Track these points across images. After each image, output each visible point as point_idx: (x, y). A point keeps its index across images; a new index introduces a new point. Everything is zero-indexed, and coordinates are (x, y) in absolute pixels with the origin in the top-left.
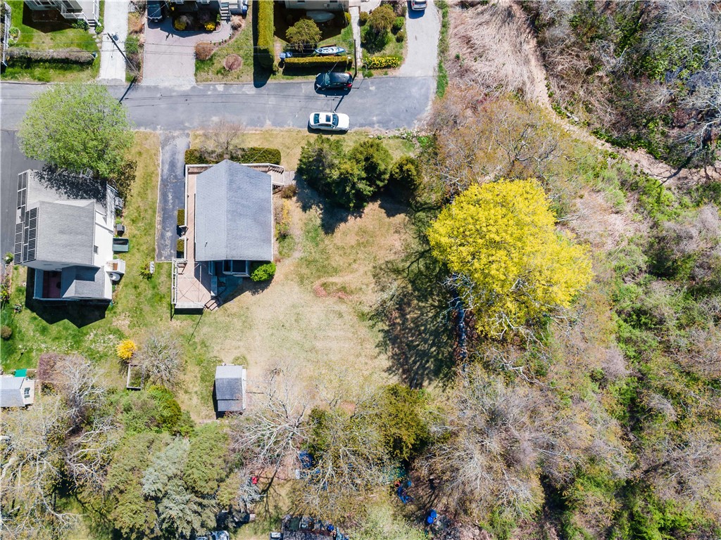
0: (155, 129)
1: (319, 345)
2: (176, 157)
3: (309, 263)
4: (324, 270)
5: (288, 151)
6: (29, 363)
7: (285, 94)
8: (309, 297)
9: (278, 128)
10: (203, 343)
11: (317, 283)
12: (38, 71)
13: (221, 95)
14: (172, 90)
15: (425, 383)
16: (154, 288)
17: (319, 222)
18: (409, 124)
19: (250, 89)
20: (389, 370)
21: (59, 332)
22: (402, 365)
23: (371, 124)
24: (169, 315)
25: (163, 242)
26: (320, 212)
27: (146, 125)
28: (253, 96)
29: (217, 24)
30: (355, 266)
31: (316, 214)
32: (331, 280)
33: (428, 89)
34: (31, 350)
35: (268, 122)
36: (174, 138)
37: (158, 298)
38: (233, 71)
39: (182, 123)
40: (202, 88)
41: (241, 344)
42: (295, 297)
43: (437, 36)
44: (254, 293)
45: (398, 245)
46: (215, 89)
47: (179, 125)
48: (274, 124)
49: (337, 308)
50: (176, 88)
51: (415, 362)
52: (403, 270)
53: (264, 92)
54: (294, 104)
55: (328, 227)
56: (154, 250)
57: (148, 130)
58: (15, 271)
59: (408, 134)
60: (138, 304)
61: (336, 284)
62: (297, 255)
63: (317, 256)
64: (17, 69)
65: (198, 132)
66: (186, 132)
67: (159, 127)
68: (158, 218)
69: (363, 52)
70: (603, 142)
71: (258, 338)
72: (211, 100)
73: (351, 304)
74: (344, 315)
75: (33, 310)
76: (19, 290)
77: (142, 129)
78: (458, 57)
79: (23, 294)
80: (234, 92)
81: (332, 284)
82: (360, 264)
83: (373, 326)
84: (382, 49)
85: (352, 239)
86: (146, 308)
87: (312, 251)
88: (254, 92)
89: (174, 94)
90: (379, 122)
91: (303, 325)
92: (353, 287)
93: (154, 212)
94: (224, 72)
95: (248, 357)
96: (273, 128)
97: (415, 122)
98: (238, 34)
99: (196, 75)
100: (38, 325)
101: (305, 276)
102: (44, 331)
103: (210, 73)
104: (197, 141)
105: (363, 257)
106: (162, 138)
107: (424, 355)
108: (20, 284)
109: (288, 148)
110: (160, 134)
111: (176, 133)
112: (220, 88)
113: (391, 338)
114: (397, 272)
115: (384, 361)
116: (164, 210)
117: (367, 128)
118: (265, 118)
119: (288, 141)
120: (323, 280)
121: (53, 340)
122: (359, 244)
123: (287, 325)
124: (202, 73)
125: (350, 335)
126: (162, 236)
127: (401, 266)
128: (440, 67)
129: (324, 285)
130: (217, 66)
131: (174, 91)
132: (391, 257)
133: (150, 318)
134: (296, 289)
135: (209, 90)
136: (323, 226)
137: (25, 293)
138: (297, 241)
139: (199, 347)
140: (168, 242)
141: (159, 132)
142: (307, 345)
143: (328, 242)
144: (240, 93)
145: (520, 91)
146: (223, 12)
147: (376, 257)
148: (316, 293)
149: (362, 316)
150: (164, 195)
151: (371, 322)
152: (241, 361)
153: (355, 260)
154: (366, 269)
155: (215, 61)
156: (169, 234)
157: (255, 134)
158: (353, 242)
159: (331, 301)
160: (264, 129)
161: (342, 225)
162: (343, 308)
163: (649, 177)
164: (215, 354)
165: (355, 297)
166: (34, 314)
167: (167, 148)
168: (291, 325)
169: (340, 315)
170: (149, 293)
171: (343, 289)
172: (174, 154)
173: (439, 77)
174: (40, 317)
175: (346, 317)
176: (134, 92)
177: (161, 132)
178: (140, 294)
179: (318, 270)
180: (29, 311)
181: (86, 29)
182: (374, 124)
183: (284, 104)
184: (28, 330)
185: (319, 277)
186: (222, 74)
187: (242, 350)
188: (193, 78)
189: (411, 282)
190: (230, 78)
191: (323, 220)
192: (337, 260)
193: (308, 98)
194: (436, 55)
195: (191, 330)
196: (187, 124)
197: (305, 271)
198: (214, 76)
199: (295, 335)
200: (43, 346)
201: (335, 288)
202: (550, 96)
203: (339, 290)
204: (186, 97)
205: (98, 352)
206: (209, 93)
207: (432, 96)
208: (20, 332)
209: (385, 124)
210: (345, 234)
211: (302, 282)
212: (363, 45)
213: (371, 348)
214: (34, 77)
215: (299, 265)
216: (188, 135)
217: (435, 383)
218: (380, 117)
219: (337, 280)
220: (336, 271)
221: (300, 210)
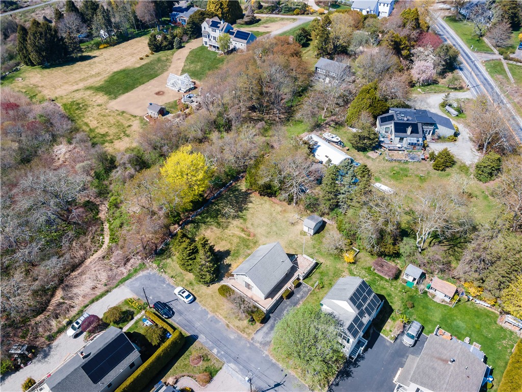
0: (267, 356)
1: (269, 222)
2: (267, 331)
3: (247, 246)
4: (243, 240)
5: (213, 294)
6: (404, 288)
7: (188, 324)
8: (258, 236)
9: (207, 310)
10: (314, 247)
11: (250, 238)
13: (218, 346)
14: (241, 370)
15: (244, 191)
16: (322, 279)
17: (229, 258)
18: (154, 275)
19: (202, 339)
20: (251, 202)
21: (381, 290)
22: (246, 201)
23: (169, 284)
24: (322, 265)
25: (304, 295)
26: (225, 260)
27: (270, 361)
28: (203, 334)
30: (231, 235)
31: (227, 261)
32: (244, 236)
33: (131, 282)
34: (400, 291)
35: (209, 316)
36: (261, 343)
37: (323, 274)
38: (201, 355)
39: (250, 348)
40: (224, 359)
41: (298, 239)
42: (263, 240)
43: (104, 298)
45: (209, 231)
46: (218, 352)
47: (253, 348)
48: (208, 313)
49: (251, 227)
50: (237, 370)
51: (241, 198)
52: (216, 222)
53: (197, 331)
54: (190, 317)
55: (227, 253)
56: (311, 294)
57: (271, 358)
58: (392, 330)
59: (160, 270)
60: (334, 277)
61: (244, 234)
63: (242, 246)
65: (246, 336)
66: (252, 342)
67: (264, 355)
69: (136, 315)
70: (104, 226)
71: (290, 236)
72: (225, 348)
73: (245, 225)
75: (391, 307)
76: (394, 320)
77: (274, 361)
78: (105, 285)
79: (393, 317)
80: (211, 343)
82: (229, 234)
83: (244, 215)
84: (127, 310)
85: (224, 243)
86: (331, 274)
87: (242, 249)
88: (202, 335)
89: (241, 367)
90: (164, 283)
91: (269, 230)
92: (239, 229)
94: (204, 358)
95: (299, 233)
96: (210, 312)
97: (151, 273)
99: (221, 368)
100: (391, 299)
101: (253, 243)
102: (389, 295)
103: (213, 363)
104: (250, 331)
105: (225, 235)
106: (267, 348)
107: (236, 197)
108: (392, 322)
109: (212, 296)
110: (266, 350)
111: (258, 345)
112: (215, 351)
113: (241, 209)
114: (218, 223)
115: (250, 205)
117: (172, 284)
118: (209, 319)
119: (209, 300)
121: (386, 289)
122: (223, 240)
123: (275, 233)
124: (217, 366)
125: (255, 217)
126: (302, 297)
127: (216, 224)
128: (116, 286)
129: (249, 236)
130: (205, 364)
131: (240, 369)
132: (215, 228)
133: (332, 269)
135: (222, 354)
136: (229, 255)
137: (391, 316)
139: (317, 247)
140: (301, 293)
141: (266, 353)
142: (273, 224)
143: (233, 248)
144: (208, 340)
145: (104, 257)
147: (221, 232)
148: (254, 236)
149: (245, 220)
151: (244, 217)
152: (303, 233)
153: (229, 236)
154: (228, 231)
155: (204, 368)
156: (298, 296)
157: (220, 314)
158: (224, 242)
159: (252, 230)
160: (214, 314)
161: (221, 250)
162: (249, 226)
163: (108, 207)
164: (312, 242)
165: (242, 226)
166: (390, 304)
167: (268, 339)
168: (273, 232)
169: (252, 224)
170: (325, 278)
171: (243, 230)
172: (267, 334)
173: (122, 283)
174: (388, 302)
175: (250, 223)
176: (262, 387)
177: (265, 351)
178: (330, 280)
179: (246, 242)
180: (393, 308)
182: (167, 284)
183: (194, 319)
184: (398, 300)
185: (248, 239)
186: (207, 357)
187: (299, 236)
188: (224, 368)
189: (217, 218)
190: (206, 352)
191: (227, 257)
192: (236, 240)
193: (181, 313)
194: (111, 293)
195: (316, 254)
196: (248, 345)
197: (251, 244)
198: (212, 359)
199: (274, 229)
200: (393, 289)
201: (246, 233)
202: (97, 251)
203: (245, 231)
204: (236, 360)
205: (365, 271)
206: (223, 353)
207: (134, 278)
208: (403, 302)
209: (163, 281)
210: (224, 247)
211: (256, 242)
212: (132, 318)
213: (251, 211)
216: (253, 339)
217: (241, 188)
218: (162, 285)
219: (243, 235)
220: (240, 238)
221: (232, 266)
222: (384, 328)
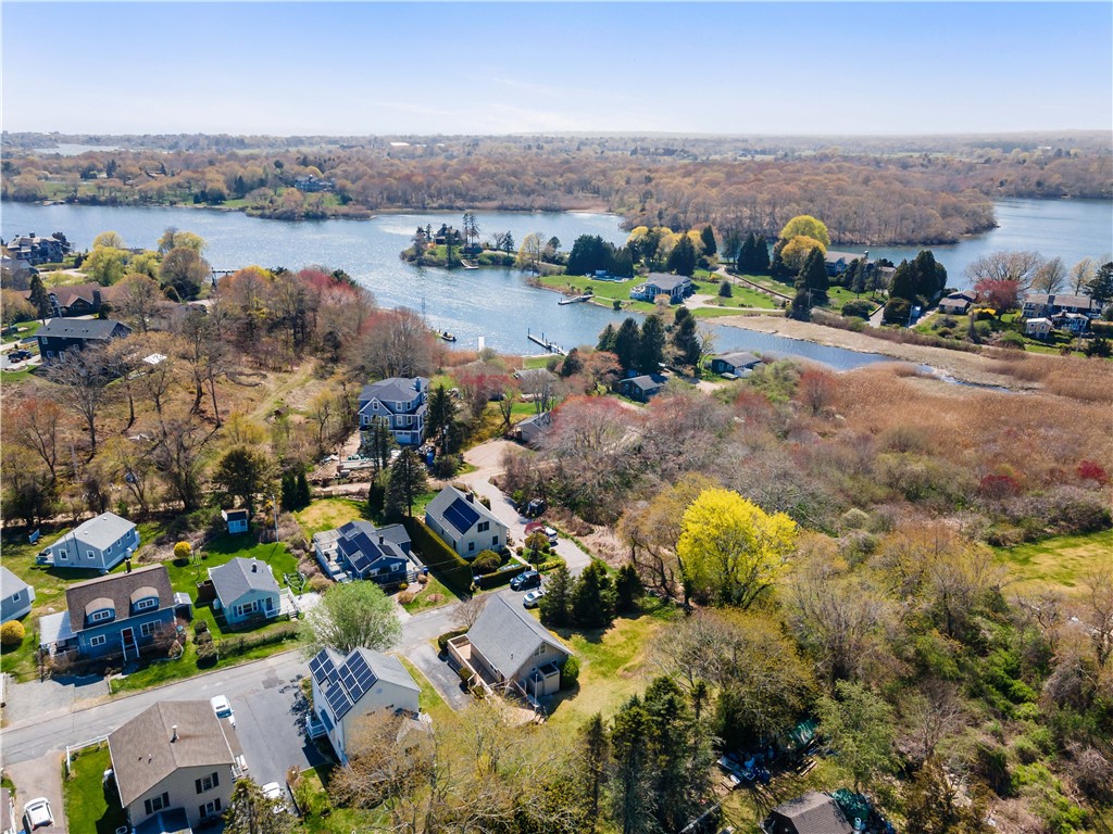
2: (427, 656)
3: (600, 663)
8: (620, 681)
12: (252, 654)
13: (439, 615)
17: (584, 640)
19: (460, 604)
25: (455, 704)
26: (580, 636)
29: (407, 583)
30: (638, 650)
31: (578, 638)
36: (415, 649)
39: (416, 638)
40: (418, 617)
43: (578, 550)
44: (571, 699)
45: (658, 629)
47: (414, 641)
55: (595, 640)
61: (635, 666)
64: (229, 659)
65: (435, 639)
66: (424, 642)
67: (396, 648)
68: (439, 692)
69: (532, 565)
72: (433, 620)
78: (600, 551)
81: (632, 666)
82: (641, 648)
84: (546, 561)
87: (596, 657)
88: (465, 605)
93: (432, 689)
98: (427, 585)
99: (409, 612)
101: (605, 671)
105: (640, 644)
106: (404, 652)
111: (415, 646)
112: (436, 612)
116: (441, 685)
120: (622, 668)
122: (630, 639)
124: (414, 610)
126: (453, 701)
128: (592, 558)
129: (626, 670)
130: (423, 603)
134: (605, 682)
135: (425, 616)
138: (577, 656)
140: (461, 702)
141: (398, 651)
143: (603, 647)
146: (409, 577)
147: (648, 640)
148: (623, 677)
150: (434, 677)
153: (635, 648)
154: (648, 649)
156: (458, 697)
158: (623, 640)
161: (605, 635)
167: (414, 655)
172: (423, 655)
177: (400, 649)
179: (612, 664)
181: (288, 620)
185: (617, 668)
188: (407, 614)
191: (586, 639)
192: (620, 652)
193: (511, 596)
194: (583, 553)
196: (421, 638)
197: (602, 669)
201: (635, 668)
204: (408, 625)
206: (427, 617)
210: (613, 638)
211: (606, 676)
212: (530, 562)
214: (251, 659)
215: (594, 668)
216: (427, 643)
222: (316, 775)
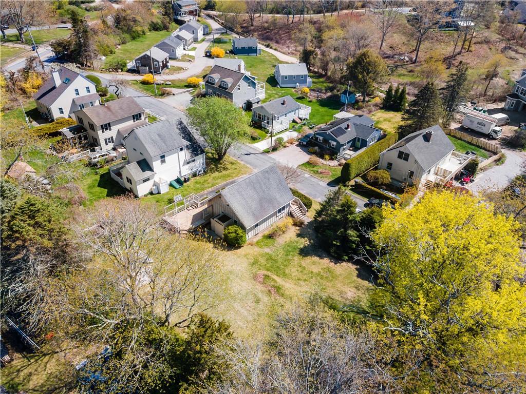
3: (270, 259)
4: (277, 269)
8: (248, 275)
11: (263, 272)
17: (302, 246)
19: (323, 184)
21: (96, 192)
26: (308, 243)
28: (322, 187)
29: (332, 159)
30: (302, 283)
31: (304, 242)
32: (275, 277)
38: (321, 174)
40: (297, 170)
42: (239, 268)
44: (215, 247)
46: (304, 174)
49: (260, 295)
50: (284, 164)
53: (331, 189)
57: (251, 167)
62: (267, 250)
63: (280, 260)
68: (210, 189)
73: (273, 300)
74: (261, 303)
75: (101, 178)
77: (248, 165)
80: (313, 180)
81: (273, 280)
82: (307, 285)
85: (315, 270)
87: (280, 256)
88: (324, 186)
92: (287, 293)
93: (212, 186)
94: (316, 172)
98: (340, 167)
99: (299, 166)
100: (93, 183)
101: (259, 263)
102: (91, 187)
103: (308, 169)
105: (314, 283)
110: (254, 171)
112: (307, 175)
118: (319, 197)
120: (269, 273)
121: (89, 192)
122: (318, 275)
124: (304, 167)
125: (251, 319)
127: (339, 306)
129: (266, 276)
130: (315, 169)
131: (281, 164)
132: (337, 298)
134: (245, 265)
136: (302, 250)
138: (275, 245)
143: (297, 258)
144: (316, 182)
146: (339, 157)
147: (324, 289)
148: (255, 276)
153: (305, 280)
154: (309, 290)
155: (315, 167)
159: (260, 288)
161: (318, 258)
162: (265, 299)
165: (281, 300)
166: (99, 179)
169: (258, 301)
171: (278, 289)
175: (261, 306)
176: (262, 155)
177: (256, 171)
179: (272, 267)
180: (99, 177)
181: (266, 133)
185: (268, 270)
186: (314, 172)
188: (297, 166)
190: (317, 175)
192: (293, 271)
197: (262, 261)
198: (309, 171)
201: (272, 283)
203: (274, 287)
210: (314, 263)
211: (253, 264)
215: (262, 255)
219: (279, 281)
220: (285, 275)
221: (295, 234)
